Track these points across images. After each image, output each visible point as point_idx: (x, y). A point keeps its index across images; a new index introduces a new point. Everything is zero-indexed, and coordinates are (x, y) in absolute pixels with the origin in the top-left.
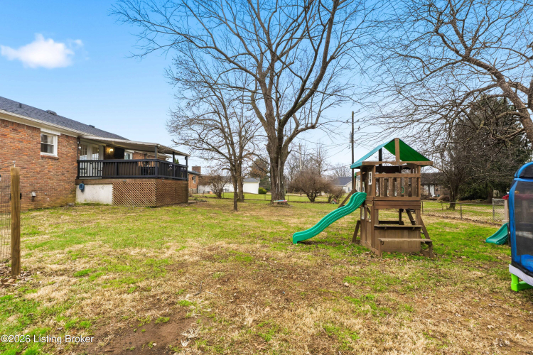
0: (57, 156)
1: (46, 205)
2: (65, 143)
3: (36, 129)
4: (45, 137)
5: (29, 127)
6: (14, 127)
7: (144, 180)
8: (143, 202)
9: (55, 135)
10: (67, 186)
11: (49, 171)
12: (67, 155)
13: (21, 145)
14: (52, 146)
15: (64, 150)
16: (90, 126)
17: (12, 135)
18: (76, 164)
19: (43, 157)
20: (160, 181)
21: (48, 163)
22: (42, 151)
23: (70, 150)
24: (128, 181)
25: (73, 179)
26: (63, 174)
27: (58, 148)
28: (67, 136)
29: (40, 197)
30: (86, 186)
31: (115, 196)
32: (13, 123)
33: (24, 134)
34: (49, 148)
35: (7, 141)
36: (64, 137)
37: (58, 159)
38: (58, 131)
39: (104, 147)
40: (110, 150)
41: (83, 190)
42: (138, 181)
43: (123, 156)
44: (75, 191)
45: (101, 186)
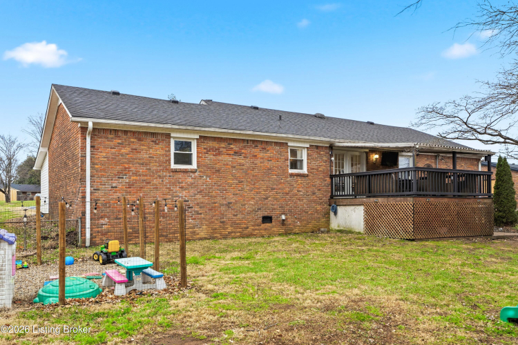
0: (306, 172)
1: (296, 230)
2: (315, 155)
3: (283, 145)
4: (294, 153)
5: (276, 143)
6: (264, 146)
7: (399, 199)
8: (397, 232)
9: (304, 148)
10: (319, 207)
11: (298, 191)
12: (317, 169)
13: (269, 165)
14: (301, 161)
15: (315, 164)
16: (368, 122)
17: (261, 155)
18: (328, 179)
19: (292, 175)
20: (423, 200)
21: (297, 181)
22: (291, 168)
23: (322, 163)
24: (380, 200)
25: (326, 199)
26: (314, 194)
27: (308, 163)
28: (317, 147)
29: (290, 221)
30: (338, 207)
31: (367, 222)
32: (262, 142)
33: (273, 152)
34: (298, 164)
35: (258, 162)
36: (315, 148)
37: (307, 176)
38: (307, 142)
39: (367, 153)
40: (375, 157)
41: (336, 213)
42: (392, 201)
43: (395, 163)
44: (329, 214)
45: (352, 207)
